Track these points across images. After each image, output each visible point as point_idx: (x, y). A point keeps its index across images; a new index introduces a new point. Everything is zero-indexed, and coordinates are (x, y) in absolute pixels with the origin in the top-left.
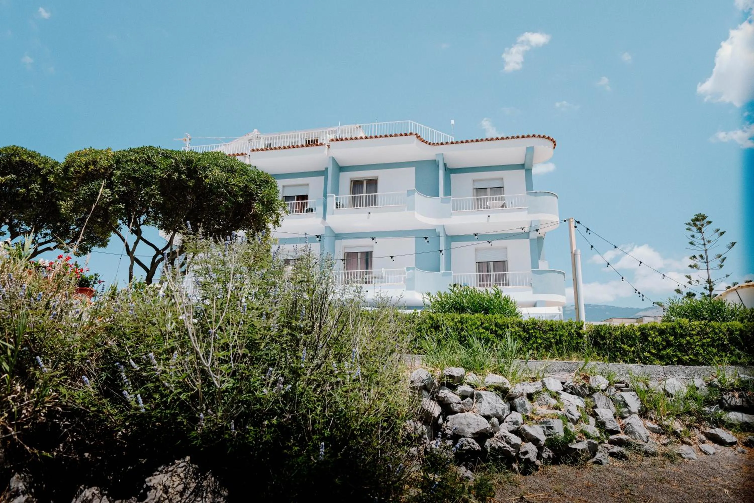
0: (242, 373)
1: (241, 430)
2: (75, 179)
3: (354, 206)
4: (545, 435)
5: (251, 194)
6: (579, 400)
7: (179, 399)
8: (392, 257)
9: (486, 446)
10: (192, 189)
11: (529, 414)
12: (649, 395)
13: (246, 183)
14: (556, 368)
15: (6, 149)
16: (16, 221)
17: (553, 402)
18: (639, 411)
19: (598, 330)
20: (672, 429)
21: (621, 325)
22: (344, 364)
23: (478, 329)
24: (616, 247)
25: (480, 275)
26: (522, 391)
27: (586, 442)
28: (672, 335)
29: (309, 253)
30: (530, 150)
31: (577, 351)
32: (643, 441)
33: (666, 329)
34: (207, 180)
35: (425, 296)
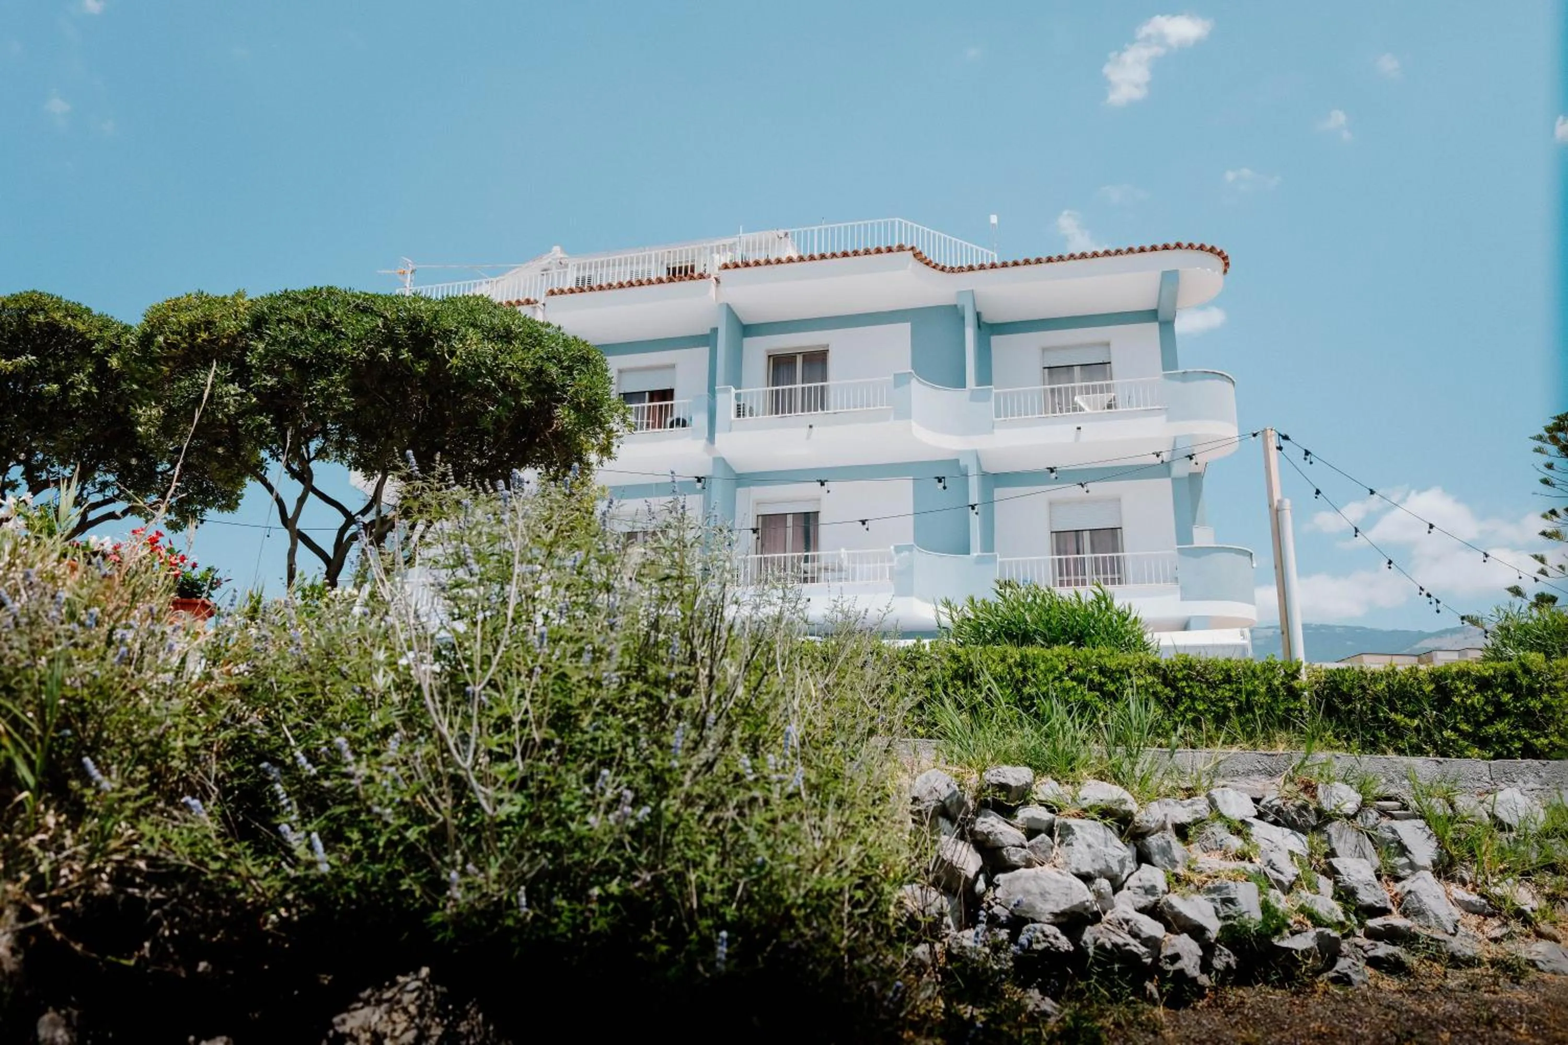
0: (542, 781)
1: (541, 908)
2: (166, 360)
3: (777, 413)
4: (1219, 918)
5: (551, 387)
6: (1293, 838)
7: (403, 839)
8: (863, 522)
9: (1085, 943)
10: (422, 379)
11: (1180, 870)
12: (1457, 826)
13: (539, 363)
14: (1239, 768)
15: (15, 299)
16: (40, 457)
17: (1236, 843)
18: (1435, 864)
19: (1334, 681)
20: (1513, 904)
21: (1389, 669)
22: (765, 760)
23: (1062, 681)
24: (1372, 492)
25: (1060, 560)
26: (1162, 818)
27: (1312, 933)
28: (1508, 692)
29: (683, 514)
30: (1170, 279)
31: (1287, 729)
32: (1446, 932)
33: (1494, 677)
34: (454, 361)
35: (941, 608)
